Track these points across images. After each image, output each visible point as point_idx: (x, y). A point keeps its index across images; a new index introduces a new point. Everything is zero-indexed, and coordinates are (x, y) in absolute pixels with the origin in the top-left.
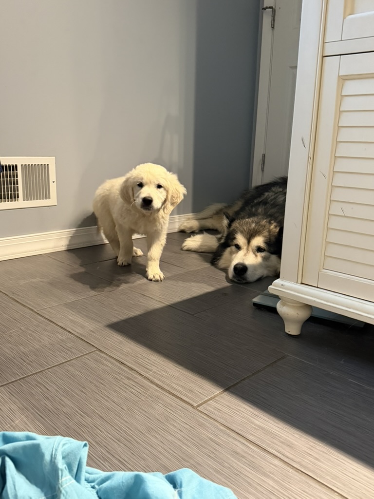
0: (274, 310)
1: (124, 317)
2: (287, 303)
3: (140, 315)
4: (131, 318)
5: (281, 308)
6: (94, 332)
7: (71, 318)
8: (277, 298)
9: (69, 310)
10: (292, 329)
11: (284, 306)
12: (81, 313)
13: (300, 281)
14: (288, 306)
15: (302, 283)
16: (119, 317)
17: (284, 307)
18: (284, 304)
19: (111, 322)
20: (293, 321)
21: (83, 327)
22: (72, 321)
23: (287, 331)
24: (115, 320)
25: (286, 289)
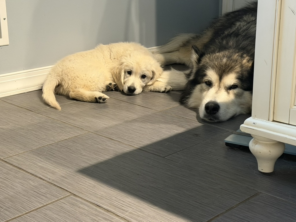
0: (246, 149)
1: (93, 162)
2: (259, 141)
3: (111, 160)
4: (102, 163)
5: (253, 147)
6: (66, 178)
7: (40, 164)
8: (249, 136)
9: (36, 157)
10: (265, 167)
11: (257, 144)
12: (49, 159)
13: (271, 119)
14: (260, 144)
15: (274, 121)
16: (88, 162)
17: (257, 146)
18: (256, 143)
19: (81, 167)
20: (266, 159)
21: (53, 173)
22: (42, 168)
23: (260, 169)
24: (85, 165)
25: (258, 127)
